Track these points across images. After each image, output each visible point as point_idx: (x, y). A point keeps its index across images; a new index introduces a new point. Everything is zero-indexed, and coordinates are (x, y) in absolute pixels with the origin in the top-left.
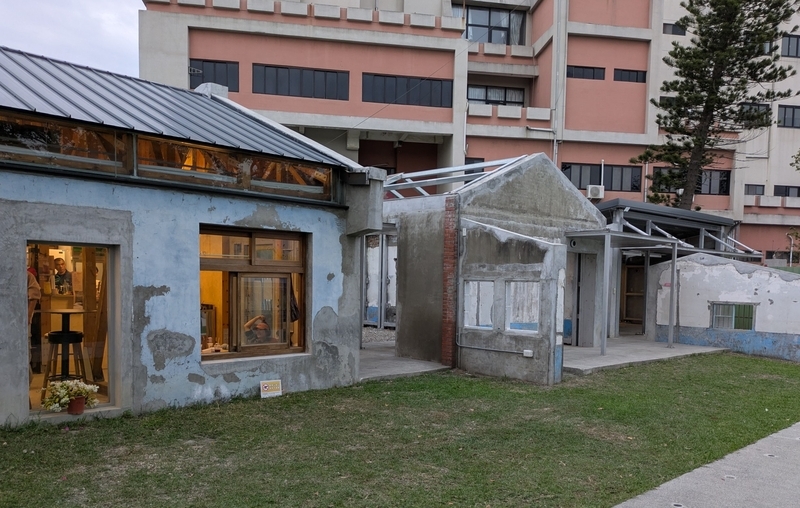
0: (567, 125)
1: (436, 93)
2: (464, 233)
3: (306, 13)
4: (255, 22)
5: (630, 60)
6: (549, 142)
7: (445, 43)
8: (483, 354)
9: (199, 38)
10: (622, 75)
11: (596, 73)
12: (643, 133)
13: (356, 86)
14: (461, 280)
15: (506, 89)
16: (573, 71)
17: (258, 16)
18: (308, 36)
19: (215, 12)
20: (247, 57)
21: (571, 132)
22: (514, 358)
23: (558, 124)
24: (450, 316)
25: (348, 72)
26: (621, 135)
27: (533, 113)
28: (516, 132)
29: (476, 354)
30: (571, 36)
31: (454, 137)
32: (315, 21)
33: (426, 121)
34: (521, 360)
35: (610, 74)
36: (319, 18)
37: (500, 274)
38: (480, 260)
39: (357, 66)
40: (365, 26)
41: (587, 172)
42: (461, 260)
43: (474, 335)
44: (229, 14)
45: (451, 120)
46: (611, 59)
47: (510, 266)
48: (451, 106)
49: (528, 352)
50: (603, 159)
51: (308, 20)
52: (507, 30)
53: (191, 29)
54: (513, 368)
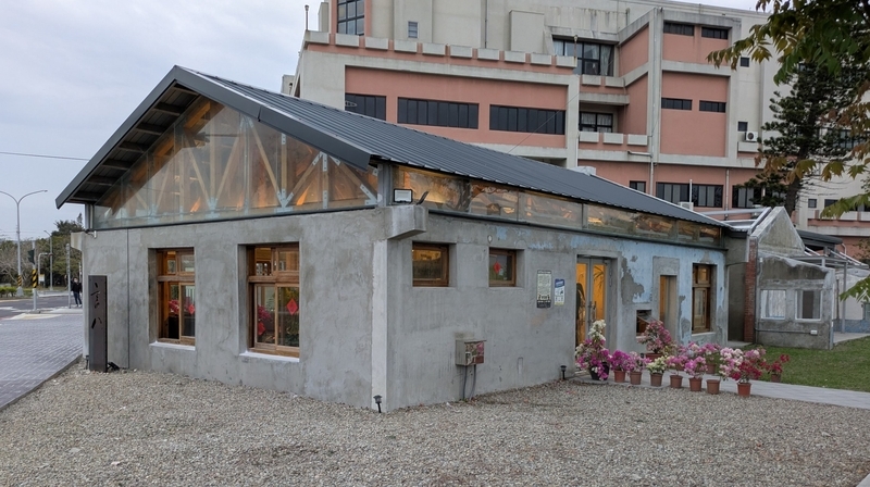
0: (662, 150)
1: (552, 122)
2: (761, 261)
3: (444, 53)
4: (401, 61)
5: (712, 93)
6: (648, 164)
7: (560, 79)
8: (778, 334)
9: (353, 75)
10: (706, 106)
11: (684, 104)
12: (724, 156)
13: (484, 117)
14: (758, 290)
15: (597, 114)
16: (667, 103)
17: (403, 56)
18: (446, 73)
19: (367, 53)
20: (393, 91)
21: (665, 155)
22: (802, 336)
23: (654, 149)
24: (751, 311)
25: (478, 105)
26: (706, 158)
27: (633, 139)
28: (620, 156)
29: (772, 334)
30: (665, 72)
31: (568, 161)
32: (450, 60)
33: (545, 147)
34: (808, 337)
35: (696, 105)
36: (453, 57)
37: (791, 286)
38: (774, 277)
39: (485, 99)
40: (492, 64)
41: (677, 190)
42: (758, 277)
43: (770, 323)
44: (379, 54)
45: (564, 146)
46: (696, 92)
47: (799, 281)
48: (563, 132)
49: (814, 332)
50: (691, 179)
51: (445, 59)
52: (598, 62)
53: (348, 68)
54: (801, 341)
